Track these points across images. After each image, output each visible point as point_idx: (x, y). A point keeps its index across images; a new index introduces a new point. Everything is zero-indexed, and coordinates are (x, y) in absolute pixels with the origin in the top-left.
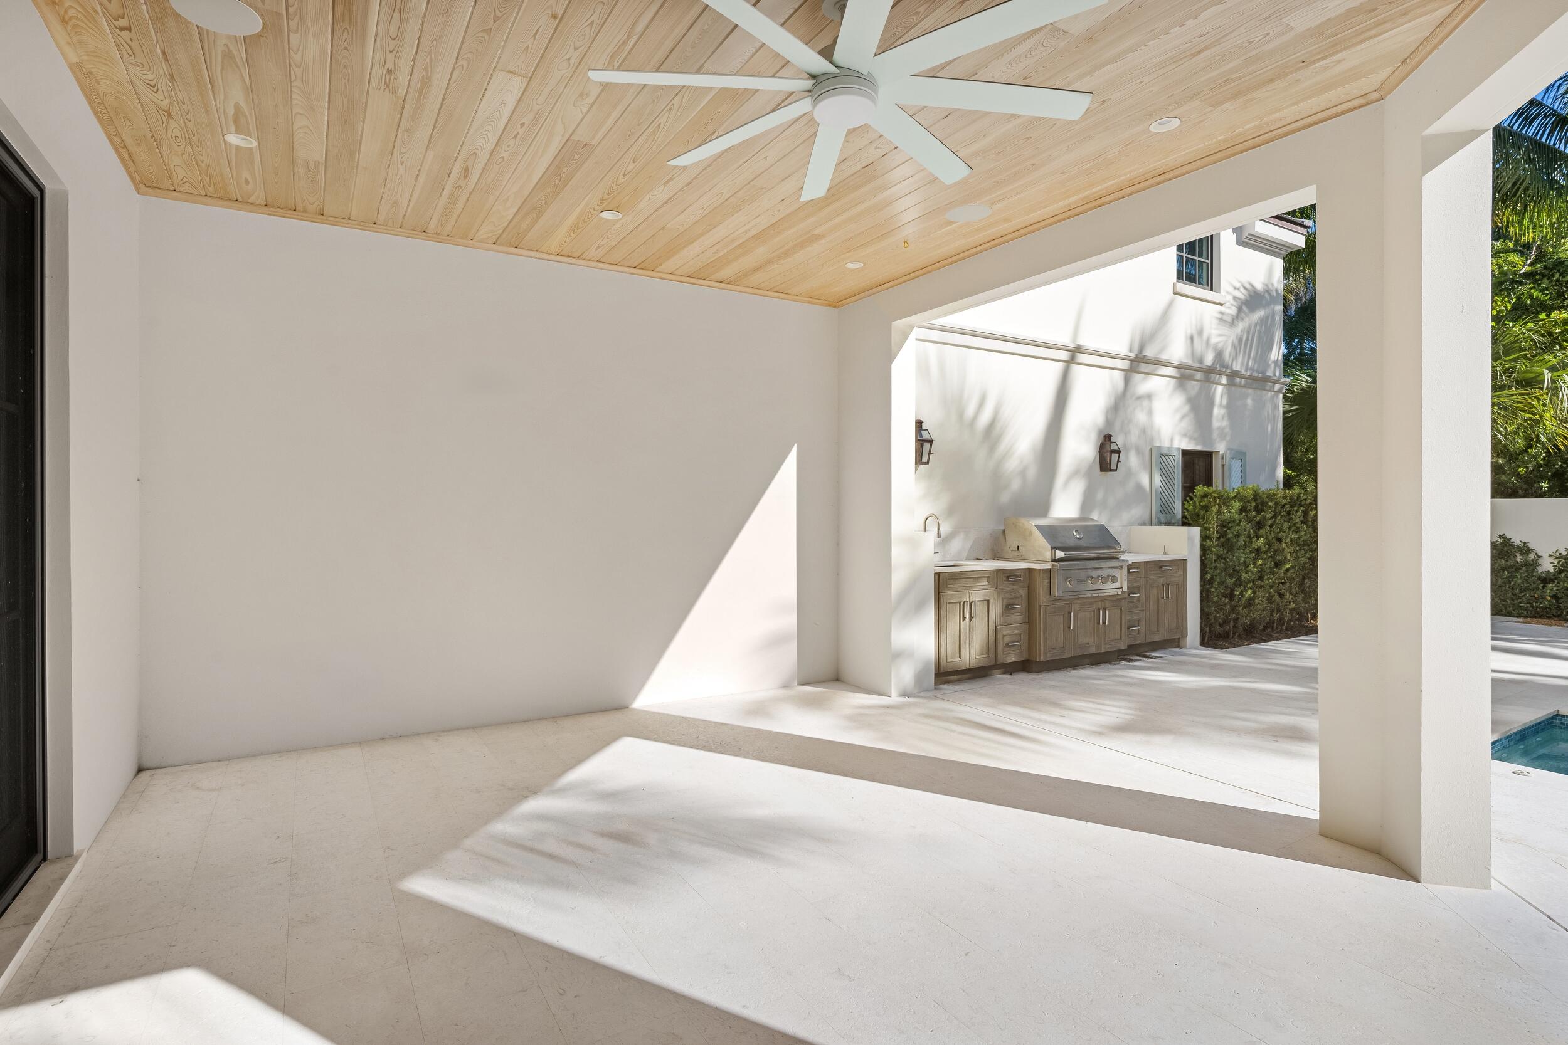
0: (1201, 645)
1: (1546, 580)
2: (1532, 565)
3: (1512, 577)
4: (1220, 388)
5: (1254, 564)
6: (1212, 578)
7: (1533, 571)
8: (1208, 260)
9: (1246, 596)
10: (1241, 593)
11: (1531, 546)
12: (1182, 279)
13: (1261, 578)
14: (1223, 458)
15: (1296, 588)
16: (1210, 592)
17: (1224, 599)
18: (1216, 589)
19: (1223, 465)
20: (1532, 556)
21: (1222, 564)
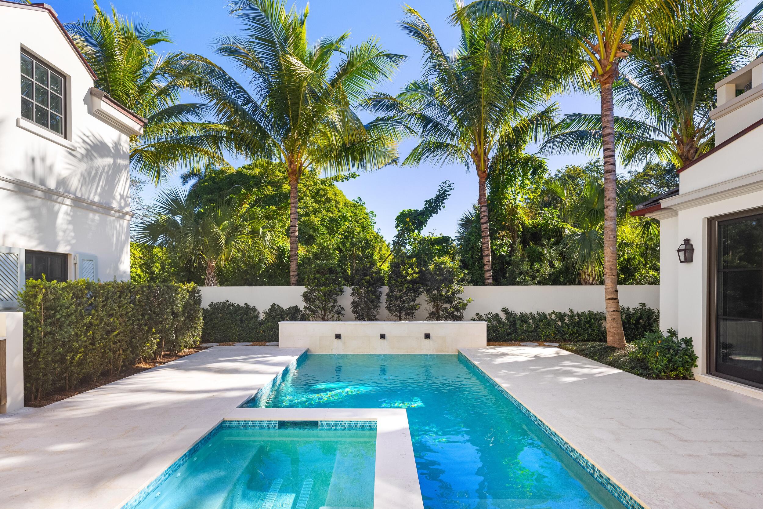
0: (25, 407)
1: (262, 323)
2: (257, 317)
3: (249, 323)
4: (64, 208)
5: (85, 335)
6: (39, 351)
7: (257, 319)
8: (61, 115)
9: (76, 359)
10: (73, 358)
11: (257, 308)
12: (33, 120)
13: (93, 344)
14: (75, 259)
15: (125, 346)
16: (38, 361)
17: (53, 365)
18: (44, 359)
19: (75, 264)
20: (257, 313)
21: (50, 339)
